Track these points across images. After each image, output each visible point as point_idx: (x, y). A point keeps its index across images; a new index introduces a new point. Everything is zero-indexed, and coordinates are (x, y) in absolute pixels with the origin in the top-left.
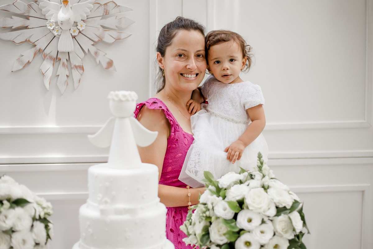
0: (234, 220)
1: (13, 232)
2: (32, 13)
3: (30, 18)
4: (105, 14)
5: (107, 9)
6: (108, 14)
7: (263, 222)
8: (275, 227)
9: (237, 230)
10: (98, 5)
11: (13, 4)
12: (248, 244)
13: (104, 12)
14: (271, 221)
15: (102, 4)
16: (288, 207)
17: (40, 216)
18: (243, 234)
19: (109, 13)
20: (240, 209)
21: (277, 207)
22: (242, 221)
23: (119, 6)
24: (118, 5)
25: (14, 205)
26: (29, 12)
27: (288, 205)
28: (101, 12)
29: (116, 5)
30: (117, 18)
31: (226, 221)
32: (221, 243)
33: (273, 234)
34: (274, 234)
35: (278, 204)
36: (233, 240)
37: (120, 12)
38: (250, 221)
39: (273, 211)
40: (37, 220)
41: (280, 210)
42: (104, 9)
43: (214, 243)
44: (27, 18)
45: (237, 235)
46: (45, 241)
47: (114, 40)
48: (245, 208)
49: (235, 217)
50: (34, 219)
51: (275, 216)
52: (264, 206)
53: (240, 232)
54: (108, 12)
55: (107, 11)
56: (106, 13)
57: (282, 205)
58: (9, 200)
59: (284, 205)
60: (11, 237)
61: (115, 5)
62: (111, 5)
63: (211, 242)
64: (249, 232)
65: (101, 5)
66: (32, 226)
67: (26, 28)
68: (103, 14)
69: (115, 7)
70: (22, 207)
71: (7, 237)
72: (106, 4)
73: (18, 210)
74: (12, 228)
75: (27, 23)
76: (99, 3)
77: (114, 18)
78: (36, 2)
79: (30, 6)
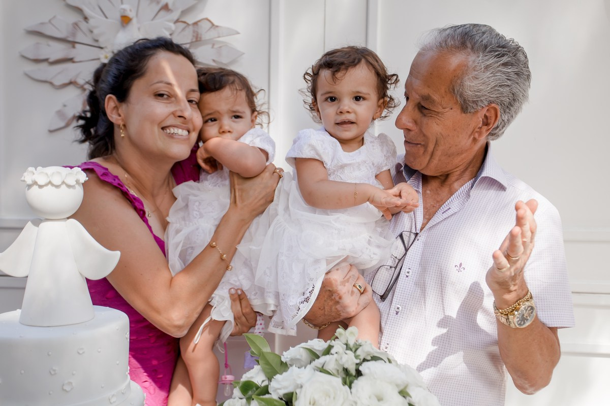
2: (80, 38)
3: (77, 46)
4: (194, 40)
5: (197, 32)
6: (199, 39)
10: (183, 25)
11: (50, 21)
13: (194, 36)
15: (190, 23)
19: (201, 38)
23: (217, 26)
24: (216, 23)
26: (74, 35)
28: (188, 36)
29: (213, 25)
30: (216, 46)
37: (219, 37)
42: (194, 32)
44: (73, 44)
54: (199, 36)
55: (197, 35)
56: (197, 37)
61: (209, 25)
62: (205, 26)
65: (188, 25)
67: (71, 60)
68: (192, 39)
69: (211, 28)
72: (196, 24)
75: (72, 53)
76: (184, 22)
77: (210, 46)
78: (86, 19)
79: (76, 25)
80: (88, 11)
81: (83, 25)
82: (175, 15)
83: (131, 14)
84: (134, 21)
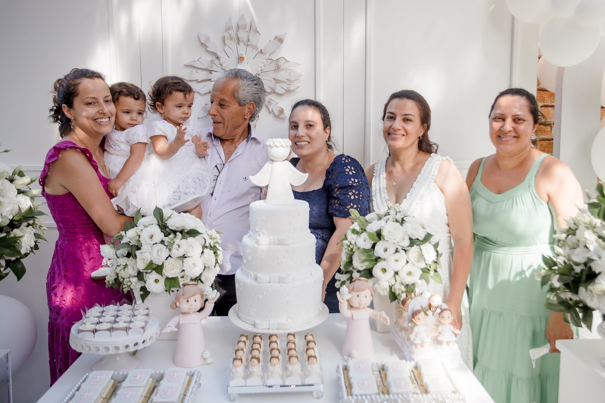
0: (373, 249)
1: (186, 257)
2: (214, 68)
3: (213, 72)
5: (278, 64)
6: (279, 68)
7: (397, 251)
8: (408, 257)
9: (374, 258)
10: (271, 61)
11: (198, 60)
12: (384, 270)
14: (405, 251)
15: (274, 59)
16: (421, 239)
17: (210, 244)
18: (379, 261)
20: (378, 240)
21: (411, 239)
22: (379, 251)
24: (288, 60)
25: (187, 235)
26: (211, 67)
27: (421, 237)
28: (273, 66)
29: (286, 60)
30: (287, 72)
31: (365, 251)
32: (361, 269)
33: (406, 262)
34: (408, 262)
35: (411, 236)
36: (371, 267)
37: (289, 67)
38: (386, 250)
39: (407, 242)
40: (206, 247)
41: (413, 242)
42: (276, 64)
43: (356, 269)
44: (211, 72)
45: (375, 263)
46: (214, 265)
47: (284, 91)
48: (382, 239)
49: (373, 246)
50: (204, 247)
51: (409, 246)
52: (399, 238)
53: (377, 259)
54: (279, 66)
57: (414, 237)
58: (181, 232)
59: (416, 237)
60: (183, 262)
62: (282, 61)
63: (353, 267)
64: (385, 260)
66: (203, 252)
67: (209, 80)
68: (275, 68)
69: (285, 62)
70: (194, 237)
71: (180, 262)
72: (277, 60)
73: (190, 239)
74: (184, 255)
75: (210, 76)
76: (271, 59)
77: (285, 71)
78: (218, 58)
79: (212, 61)
80: (219, 54)
81: (216, 61)
82: (267, 56)
83: (244, 56)
84: (245, 59)
